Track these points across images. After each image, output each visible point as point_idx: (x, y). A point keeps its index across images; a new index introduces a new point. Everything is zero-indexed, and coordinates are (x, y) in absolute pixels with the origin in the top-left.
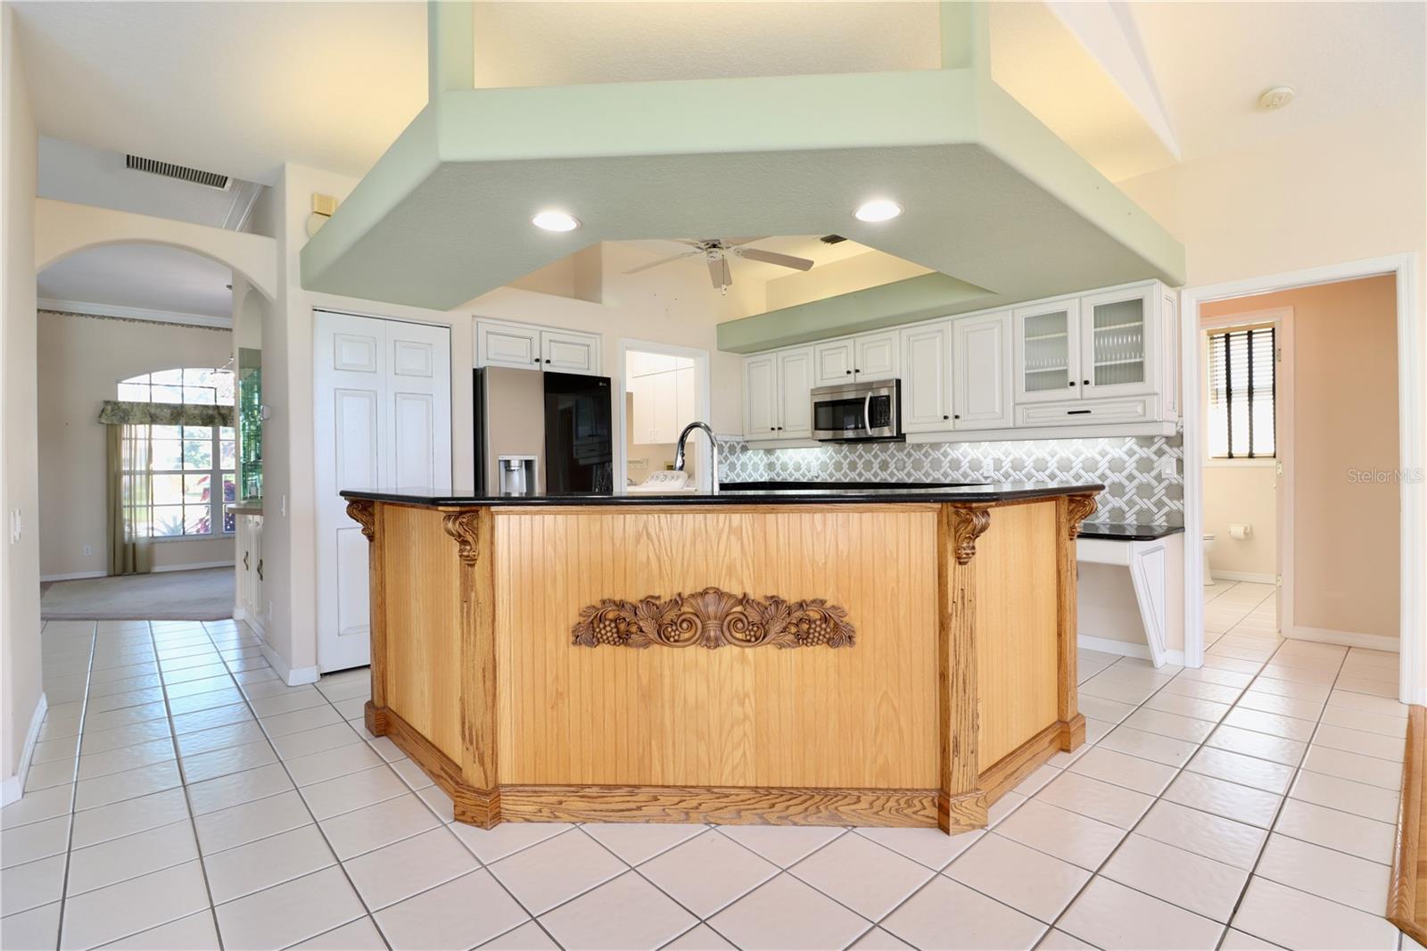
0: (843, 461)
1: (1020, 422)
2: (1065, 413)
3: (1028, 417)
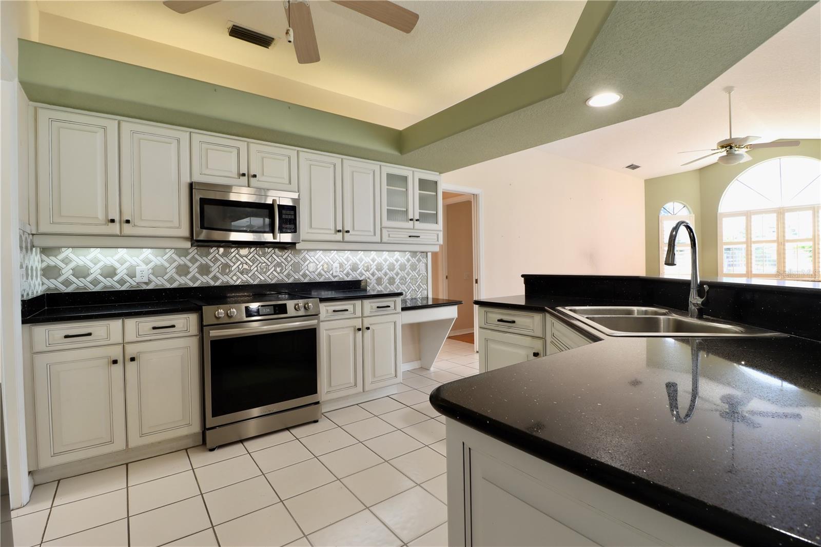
1: (385, 239)
2: (407, 236)
3: (389, 237)
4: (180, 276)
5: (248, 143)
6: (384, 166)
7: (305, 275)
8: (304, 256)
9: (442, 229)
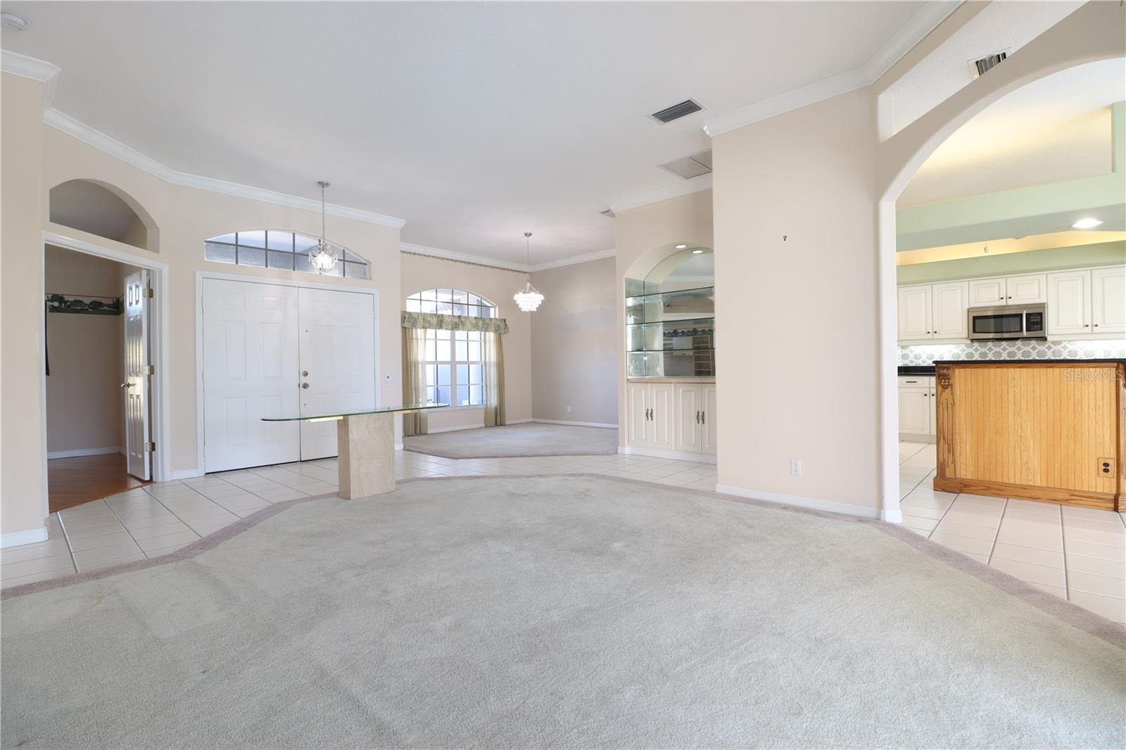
0: (993, 352)
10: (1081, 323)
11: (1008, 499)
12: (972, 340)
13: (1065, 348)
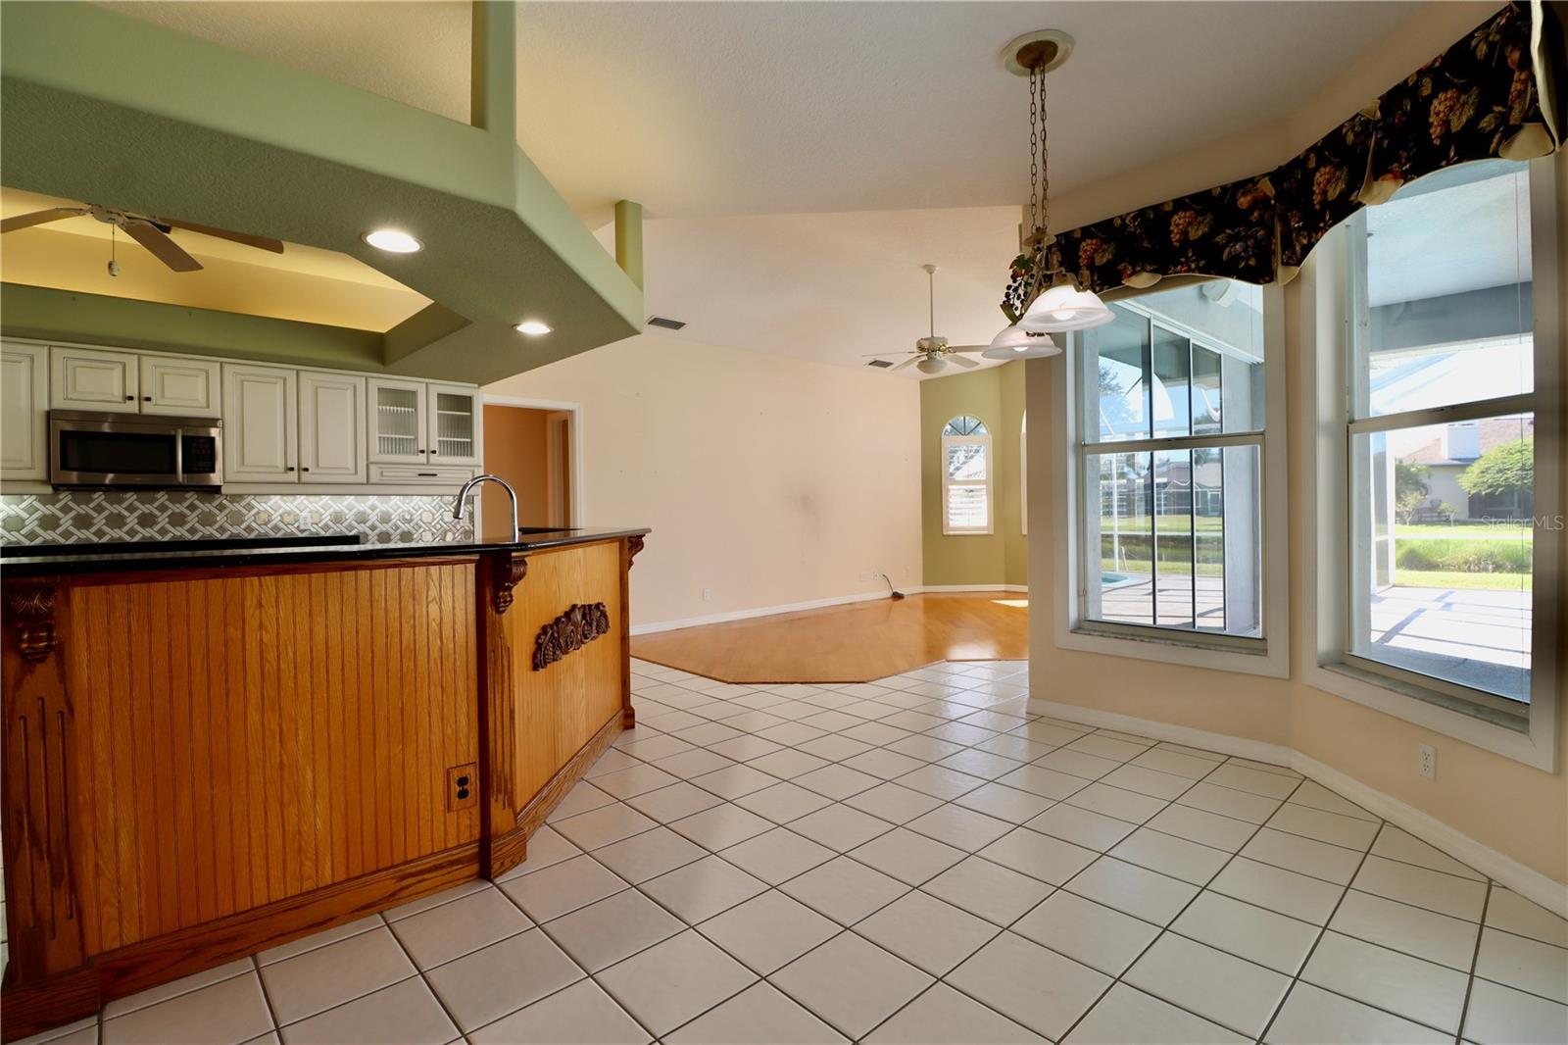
1: (373, 479)
2: (415, 474)
3: (382, 475)
4: (45, 529)
5: (139, 356)
6: (373, 377)
7: (249, 529)
8: (249, 504)
9: (482, 464)
10: (281, 464)
11: (254, 956)
12: (57, 488)
13: (250, 507)
